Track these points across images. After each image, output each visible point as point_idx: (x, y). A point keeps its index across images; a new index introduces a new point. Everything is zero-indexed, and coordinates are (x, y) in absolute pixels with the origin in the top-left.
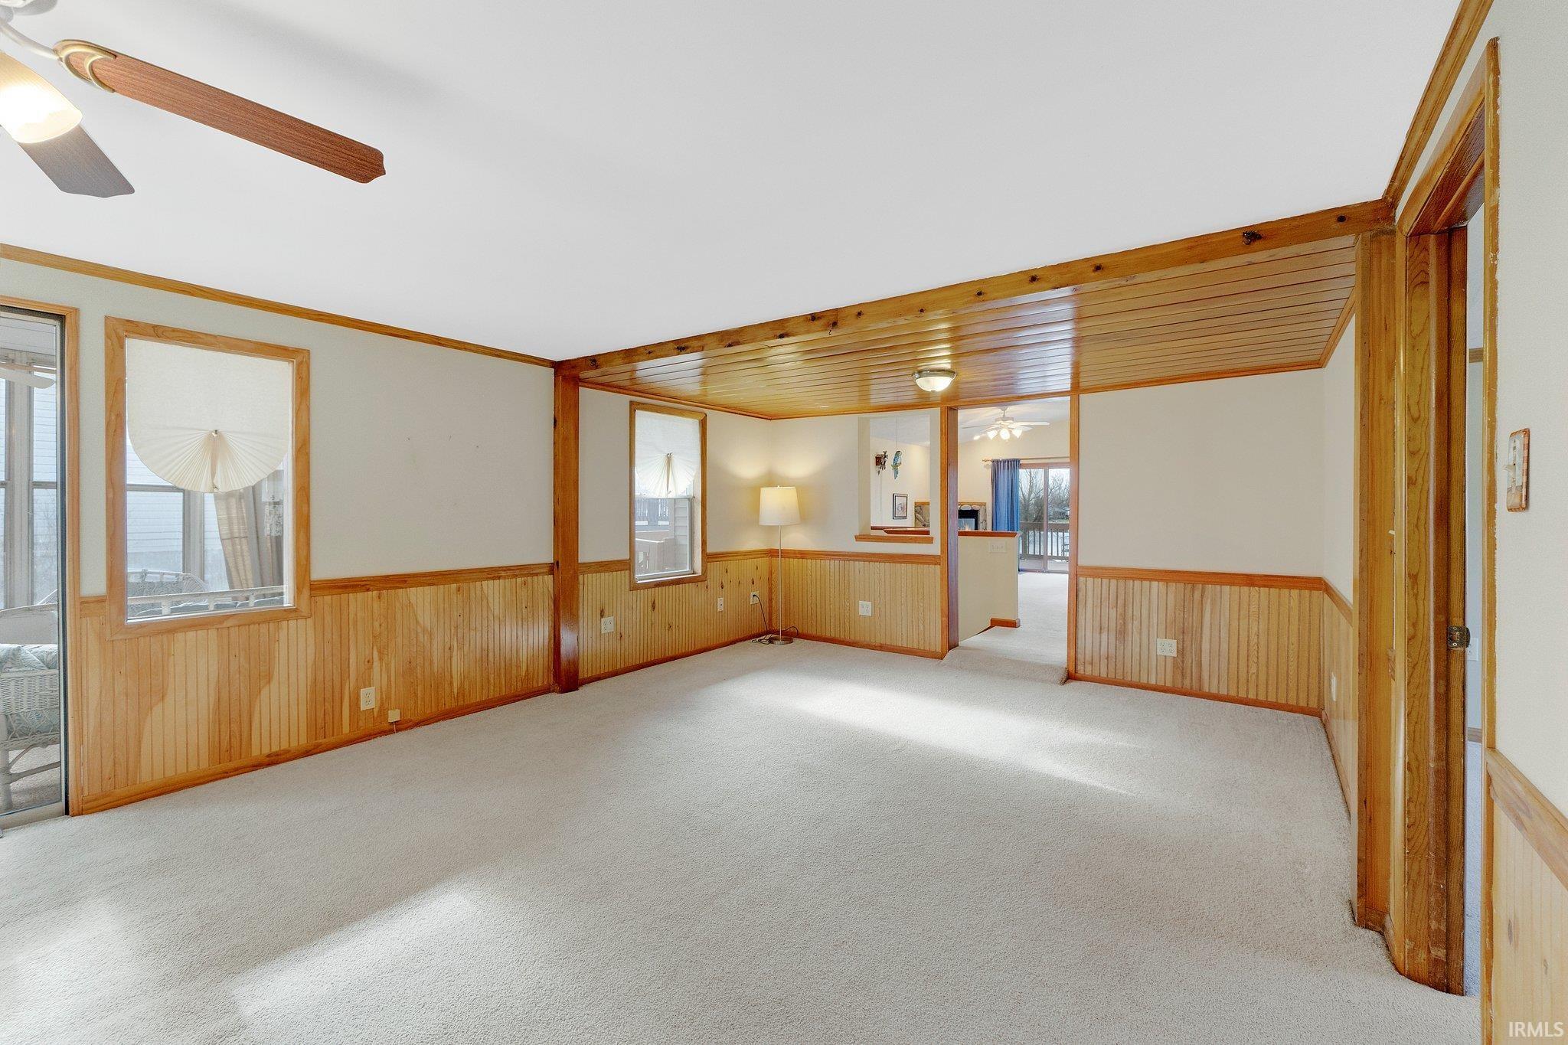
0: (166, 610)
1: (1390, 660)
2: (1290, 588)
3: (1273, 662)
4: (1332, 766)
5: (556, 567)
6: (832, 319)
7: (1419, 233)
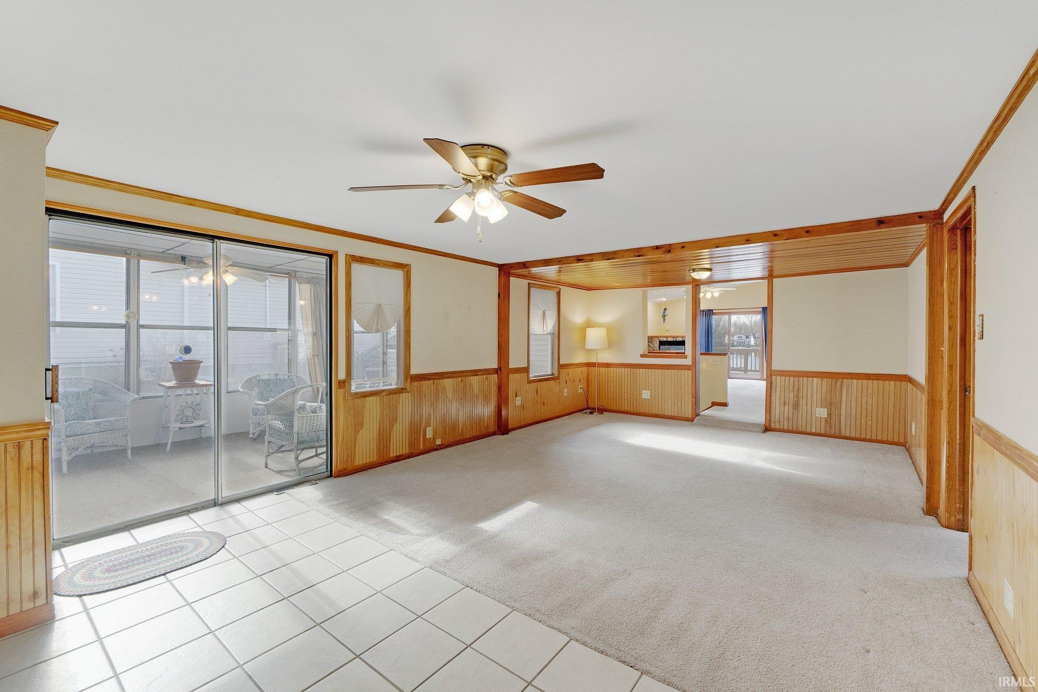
0: (368, 386)
1: (941, 402)
2: (890, 380)
3: (880, 419)
4: (912, 466)
5: (499, 371)
6: (668, 249)
7: (953, 229)
